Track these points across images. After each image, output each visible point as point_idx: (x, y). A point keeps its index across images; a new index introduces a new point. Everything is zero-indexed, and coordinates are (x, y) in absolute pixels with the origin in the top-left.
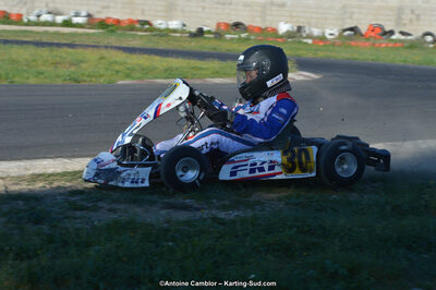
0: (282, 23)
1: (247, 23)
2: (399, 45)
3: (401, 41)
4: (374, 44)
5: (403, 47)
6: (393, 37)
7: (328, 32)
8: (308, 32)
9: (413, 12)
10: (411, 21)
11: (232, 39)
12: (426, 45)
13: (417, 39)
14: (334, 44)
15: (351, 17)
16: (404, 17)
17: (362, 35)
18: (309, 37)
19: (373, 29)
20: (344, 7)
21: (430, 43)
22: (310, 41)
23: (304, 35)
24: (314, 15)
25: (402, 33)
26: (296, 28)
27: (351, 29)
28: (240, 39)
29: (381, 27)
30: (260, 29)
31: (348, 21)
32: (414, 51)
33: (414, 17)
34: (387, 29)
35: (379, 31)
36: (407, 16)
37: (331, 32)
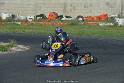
0: (3, 14)
2: (66, 23)
3: (66, 21)
4: (53, 24)
5: (68, 25)
6: (63, 19)
7: (28, 17)
8: (18, 18)
9: (71, 6)
10: (71, 10)
13: (75, 20)
14: (33, 24)
15: (40, 9)
16: (67, 8)
17: (47, 19)
18: (19, 20)
19: (52, 15)
20: (36, 4)
21: (81, 21)
22: (20, 23)
23: (16, 19)
24: (20, 9)
25: (67, 17)
26: (11, 16)
27: (41, 16)
29: (56, 14)
31: (39, 11)
32: (74, 27)
33: (72, 8)
34: (59, 15)
35: (55, 16)
36: (68, 8)
37: (31, 17)
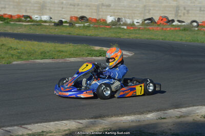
0: (109, 17)
1: (88, 17)
2: (177, 28)
3: (178, 26)
4: (163, 28)
5: (180, 30)
6: (174, 24)
7: (136, 21)
8: (124, 21)
9: (185, 9)
10: (184, 14)
11: (80, 26)
12: (193, 29)
13: (188, 25)
14: (139, 29)
15: (149, 12)
16: (179, 11)
17: (156, 23)
18: (125, 24)
19: (162, 19)
20: (145, 6)
21: (195, 27)
22: (125, 27)
23: (122, 23)
24: (127, 12)
25: (179, 21)
26: (116, 19)
27: (149, 19)
28: (84, 26)
29: (167, 18)
30: (96, 20)
31: (147, 14)
32: (186, 32)
33: (185, 12)
34: (170, 19)
35: (166, 20)
36: (182, 11)
37: (138, 21)
